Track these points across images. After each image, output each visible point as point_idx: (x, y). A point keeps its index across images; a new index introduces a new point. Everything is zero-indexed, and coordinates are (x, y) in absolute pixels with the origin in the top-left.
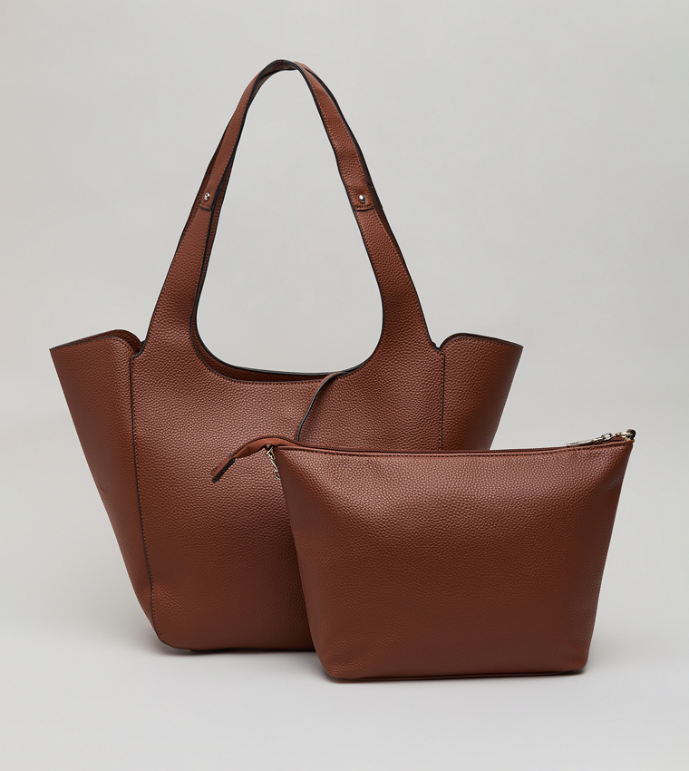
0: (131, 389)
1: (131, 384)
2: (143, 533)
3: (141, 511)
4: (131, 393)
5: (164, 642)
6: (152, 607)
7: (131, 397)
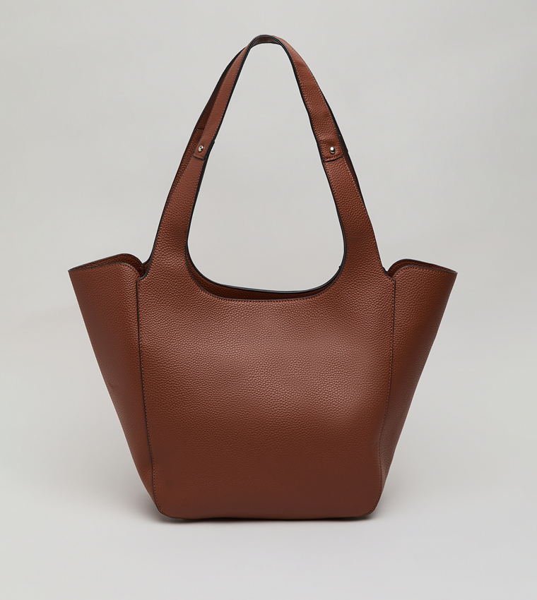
0: (137, 306)
1: (137, 303)
2: (147, 425)
3: (145, 407)
4: (138, 309)
5: (162, 513)
6: (153, 484)
7: (138, 313)
